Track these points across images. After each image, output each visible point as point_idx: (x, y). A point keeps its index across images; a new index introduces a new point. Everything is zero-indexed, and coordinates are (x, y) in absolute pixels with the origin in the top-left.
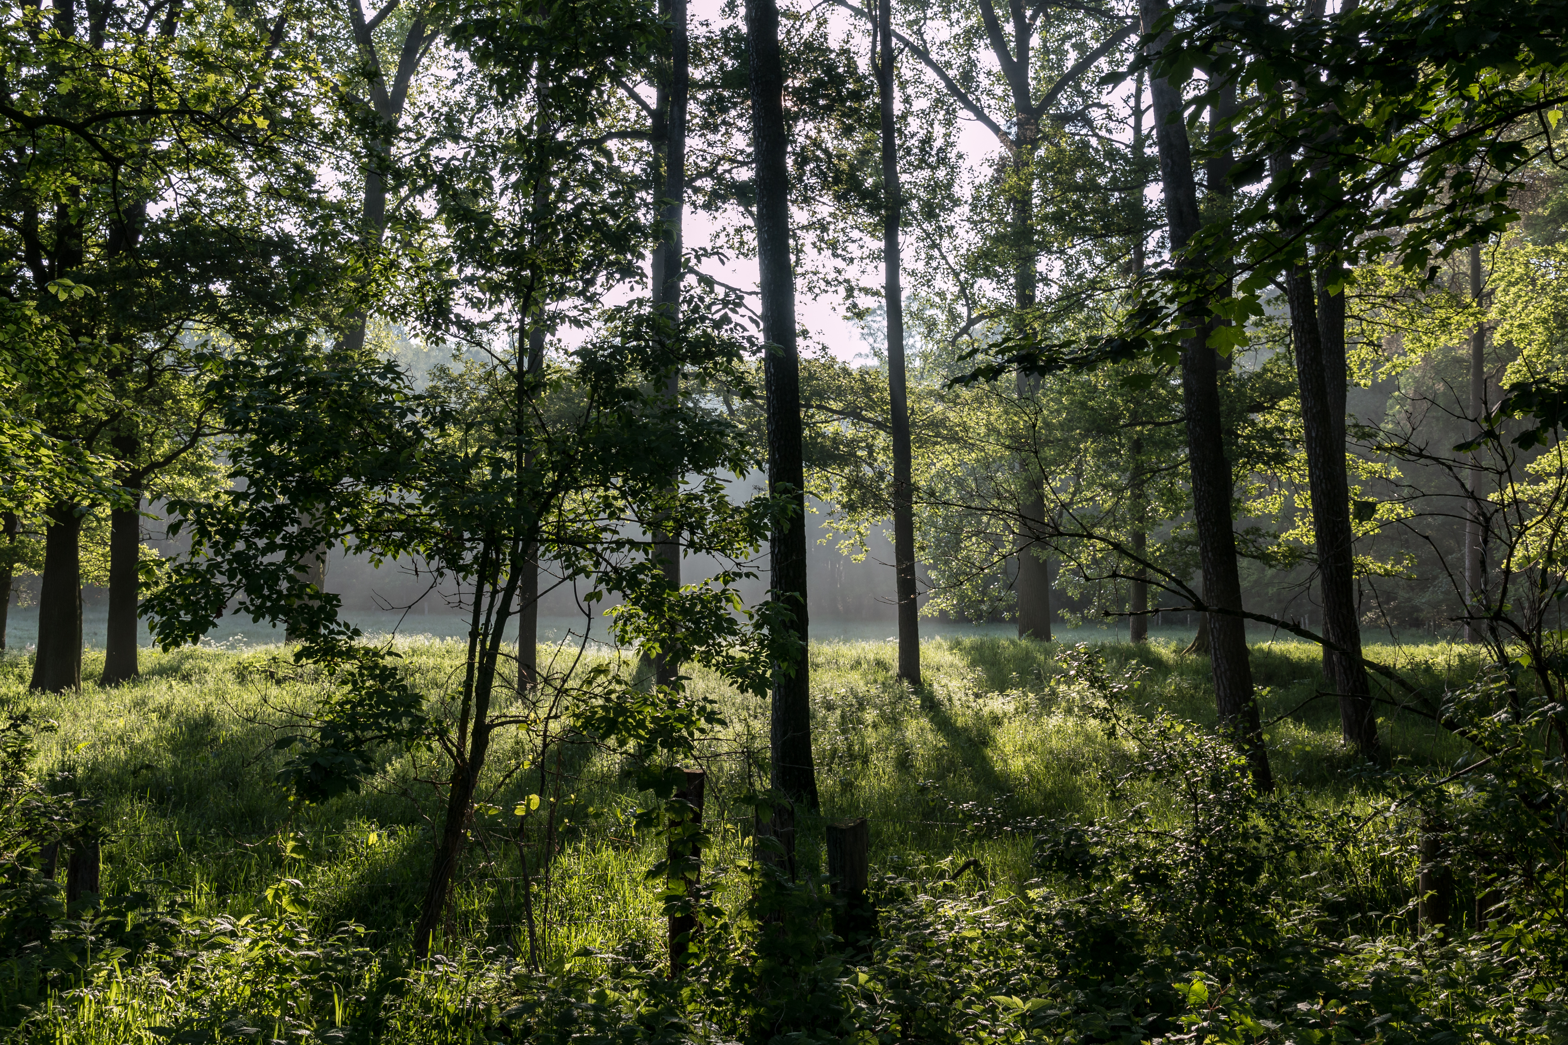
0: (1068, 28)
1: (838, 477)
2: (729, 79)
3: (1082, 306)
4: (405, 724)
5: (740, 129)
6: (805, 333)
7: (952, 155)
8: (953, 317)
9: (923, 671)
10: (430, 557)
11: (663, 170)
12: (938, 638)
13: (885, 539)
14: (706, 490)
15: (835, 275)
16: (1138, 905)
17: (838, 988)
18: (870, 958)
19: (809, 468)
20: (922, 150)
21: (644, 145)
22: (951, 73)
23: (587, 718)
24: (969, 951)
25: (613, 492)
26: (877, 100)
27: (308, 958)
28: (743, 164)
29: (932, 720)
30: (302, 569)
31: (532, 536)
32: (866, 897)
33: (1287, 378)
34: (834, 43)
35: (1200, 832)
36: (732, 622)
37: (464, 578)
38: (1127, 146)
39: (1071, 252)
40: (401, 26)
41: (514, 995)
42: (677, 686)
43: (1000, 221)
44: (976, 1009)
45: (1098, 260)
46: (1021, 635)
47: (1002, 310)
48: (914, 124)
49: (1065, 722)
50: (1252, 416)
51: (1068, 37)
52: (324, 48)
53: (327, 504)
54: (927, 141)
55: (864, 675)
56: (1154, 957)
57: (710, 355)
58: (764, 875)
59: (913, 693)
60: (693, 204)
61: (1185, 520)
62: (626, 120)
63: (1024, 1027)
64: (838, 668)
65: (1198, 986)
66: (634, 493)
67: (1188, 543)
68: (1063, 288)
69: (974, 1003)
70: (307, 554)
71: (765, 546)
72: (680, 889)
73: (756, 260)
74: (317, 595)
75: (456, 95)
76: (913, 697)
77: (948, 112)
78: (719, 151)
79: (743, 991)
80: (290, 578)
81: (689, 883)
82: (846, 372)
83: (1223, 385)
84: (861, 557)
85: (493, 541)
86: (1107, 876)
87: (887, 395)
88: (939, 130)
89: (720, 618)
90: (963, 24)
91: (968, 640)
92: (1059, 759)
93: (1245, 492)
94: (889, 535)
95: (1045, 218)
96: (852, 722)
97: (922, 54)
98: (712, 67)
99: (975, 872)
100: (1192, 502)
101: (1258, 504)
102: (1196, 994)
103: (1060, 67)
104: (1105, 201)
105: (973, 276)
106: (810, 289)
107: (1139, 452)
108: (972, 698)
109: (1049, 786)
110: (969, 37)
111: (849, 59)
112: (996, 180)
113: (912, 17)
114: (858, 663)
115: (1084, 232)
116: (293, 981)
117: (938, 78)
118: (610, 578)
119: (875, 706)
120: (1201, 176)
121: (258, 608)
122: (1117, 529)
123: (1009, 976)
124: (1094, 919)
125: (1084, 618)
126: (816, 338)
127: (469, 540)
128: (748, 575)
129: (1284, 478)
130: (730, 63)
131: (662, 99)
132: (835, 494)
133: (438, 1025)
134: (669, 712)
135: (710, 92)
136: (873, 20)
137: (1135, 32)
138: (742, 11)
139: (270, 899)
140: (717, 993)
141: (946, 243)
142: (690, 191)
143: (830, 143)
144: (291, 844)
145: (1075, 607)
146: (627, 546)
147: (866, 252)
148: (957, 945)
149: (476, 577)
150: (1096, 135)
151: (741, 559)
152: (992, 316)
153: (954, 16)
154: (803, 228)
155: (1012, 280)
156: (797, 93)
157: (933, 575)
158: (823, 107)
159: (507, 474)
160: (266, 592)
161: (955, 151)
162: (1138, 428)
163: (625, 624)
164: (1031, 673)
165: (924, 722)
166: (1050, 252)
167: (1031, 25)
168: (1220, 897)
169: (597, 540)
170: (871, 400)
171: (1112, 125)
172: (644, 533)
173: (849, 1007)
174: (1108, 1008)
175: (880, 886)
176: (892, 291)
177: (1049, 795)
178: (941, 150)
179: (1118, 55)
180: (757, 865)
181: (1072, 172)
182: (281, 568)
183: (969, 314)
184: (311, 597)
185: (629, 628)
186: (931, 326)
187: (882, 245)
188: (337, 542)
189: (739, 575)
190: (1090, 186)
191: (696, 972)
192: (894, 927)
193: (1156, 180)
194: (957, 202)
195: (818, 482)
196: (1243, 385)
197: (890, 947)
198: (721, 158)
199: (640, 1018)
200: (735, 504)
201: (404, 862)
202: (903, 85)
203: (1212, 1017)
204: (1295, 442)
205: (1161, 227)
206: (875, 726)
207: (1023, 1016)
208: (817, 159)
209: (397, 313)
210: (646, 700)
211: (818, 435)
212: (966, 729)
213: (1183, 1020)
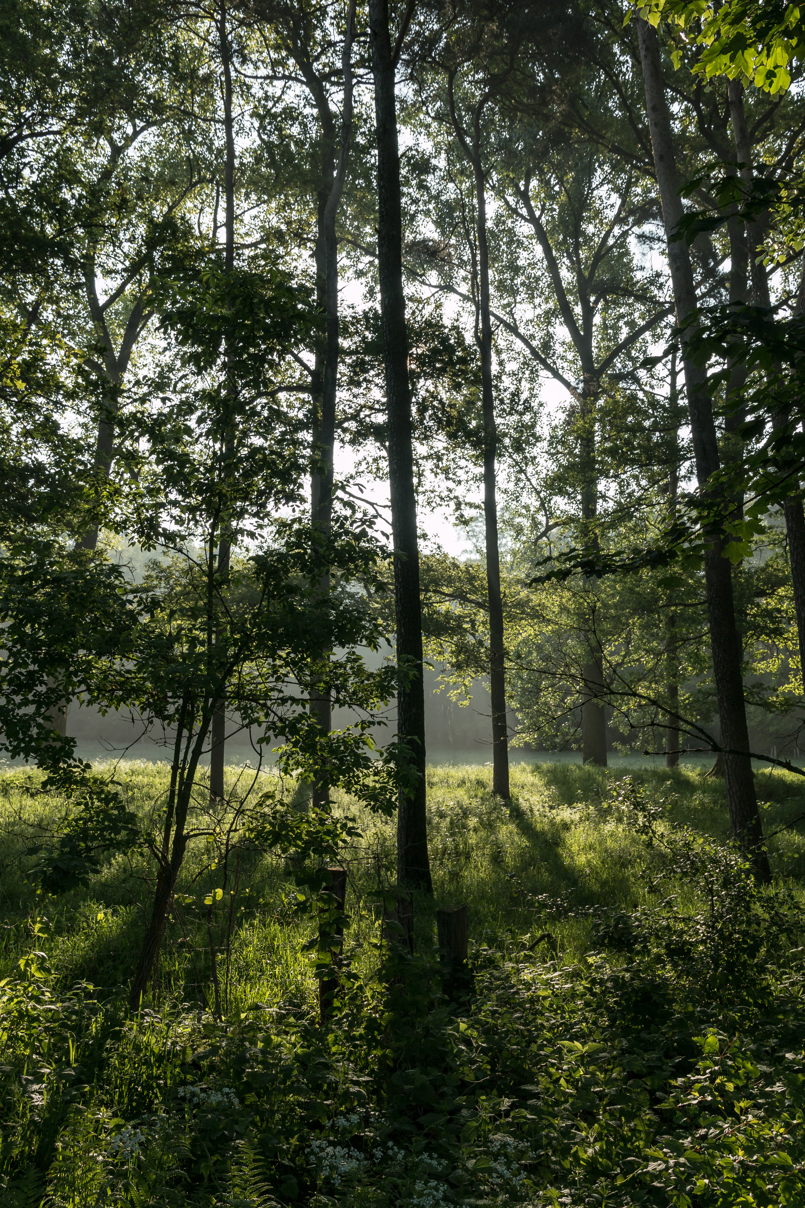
0: (622, 310)
1: (449, 644)
2: (369, 348)
3: (631, 516)
4: (123, 835)
5: (377, 385)
6: (424, 536)
7: (535, 404)
8: (535, 524)
9: (511, 789)
10: (143, 709)
11: (320, 415)
12: (523, 763)
13: (484, 689)
14: (348, 660)
15: (447, 493)
16: (668, 973)
17: (444, 1034)
18: (468, 1011)
19: (428, 637)
20: (512, 400)
21: (305, 396)
22: (534, 343)
23: (258, 831)
24: (543, 1006)
25: (278, 662)
26: (479, 363)
27: (50, 1010)
28: (379, 411)
29: (518, 826)
30: (47, 719)
31: (219, 694)
32: (467, 964)
33: (783, 572)
34: (447, 322)
35: (715, 918)
36: (367, 759)
37: (169, 725)
38: (666, 398)
39: (623, 477)
40: (126, 308)
41: (203, 1038)
42: (326, 809)
43: (571, 453)
44: (548, 1050)
45: (643, 483)
46: (585, 761)
47: (571, 520)
48: (507, 382)
49: (617, 828)
50: (757, 600)
51: (622, 316)
52: (70, 324)
53: (67, 669)
54: (516, 394)
55: (468, 791)
56: (679, 1013)
57: (352, 560)
58: (390, 949)
59: (504, 805)
60: (342, 441)
61: (707, 676)
62: (291, 377)
63: (583, 1064)
64: (449, 786)
65: (711, 1039)
66: (294, 663)
67: (709, 694)
68: (619, 503)
69: (546, 1046)
70: (52, 707)
71: (393, 702)
72: (327, 959)
73: (388, 482)
74: (58, 739)
75: (166, 359)
76: (504, 808)
77: (532, 372)
78: (361, 401)
79: (374, 1038)
80: (39, 726)
81: (334, 954)
82: (455, 566)
83: (736, 576)
84: (466, 703)
85: (190, 698)
86: (645, 951)
87: (485, 583)
88: (525, 385)
89: (357, 756)
90: (544, 306)
91: (546, 765)
92: (612, 857)
93: (752, 656)
94: (487, 686)
95: (605, 451)
96: (458, 827)
97: (513, 329)
98: (357, 339)
99: (548, 942)
100: (712, 663)
101: (762, 665)
102: (710, 1045)
103: (616, 338)
104: (649, 439)
105: (550, 494)
106: (429, 503)
107: (673, 626)
108: (547, 809)
109: (605, 876)
110: (548, 317)
111: (458, 333)
112: (568, 423)
113: (506, 302)
114: (463, 782)
115: (633, 462)
116: (38, 1028)
117: (524, 347)
118: (277, 727)
119: (475, 815)
120: (719, 421)
121: (15, 748)
122: (656, 683)
123: (572, 1026)
124: (636, 983)
125: (632, 749)
126: (433, 540)
127: (171, 697)
128: (379, 723)
129: (781, 646)
130: (370, 336)
131: (319, 362)
132: (447, 655)
133: (147, 1063)
134: (319, 828)
135: (354, 358)
136: (476, 304)
137: (672, 313)
138: (379, 296)
139: (22, 967)
140: (354, 1038)
141: (530, 469)
142: (339, 431)
143: (444, 395)
144: (38, 926)
145: (625, 740)
146: (290, 702)
147: (471, 475)
148: (533, 1001)
149: (177, 723)
150: (642, 390)
151: (375, 711)
152: (564, 523)
153: (537, 301)
154: (424, 458)
155: (579, 497)
156: (420, 359)
157: (519, 716)
158: (438, 369)
159: (200, 649)
160: (21, 736)
161: (537, 401)
162: (673, 608)
163: (288, 759)
164: (591, 790)
165: (512, 827)
166: (607, 477)
167: (594, 308)
168: (730, 968)
169: (266, 697)
170: (474, 586)
171: (654, 382)
172: (302, 692)
173: (452, 1049)
174: (646, 1051)
175: (476, 956)
176: (490, 505)
177: (604, 884)
178: (526, 401)
179: (659, 330)
180: (384, 942)
181: (625, 417)
182: (32, 718)
183: (547, 522)
184: (54, 740)
185: (291, 762)
186: (519, 530)
187: (482, 470)
188: (74, 698)
189: (373, 723)
190: (638, 428)
191: (339, 1023)
192: (486, 987)
193: (686, 424)
194: (538, 439)
195: (434, 647)
196: (751, 577)
197: (483, 1004)
198: (363, 407)
199: (297, 1057)
200: (370, 671)
201: (123, 934)
202: (499, 352)
203: (722, 1063)
204: (790, 619)
205: (690, 458)
206: (475, 830)
207: (582, 1056)
208: (434, 407)
209: (119, 527)
210: (302, 818)
211: (435, 612)
212: (543, 833)
213: (701, 1065)
